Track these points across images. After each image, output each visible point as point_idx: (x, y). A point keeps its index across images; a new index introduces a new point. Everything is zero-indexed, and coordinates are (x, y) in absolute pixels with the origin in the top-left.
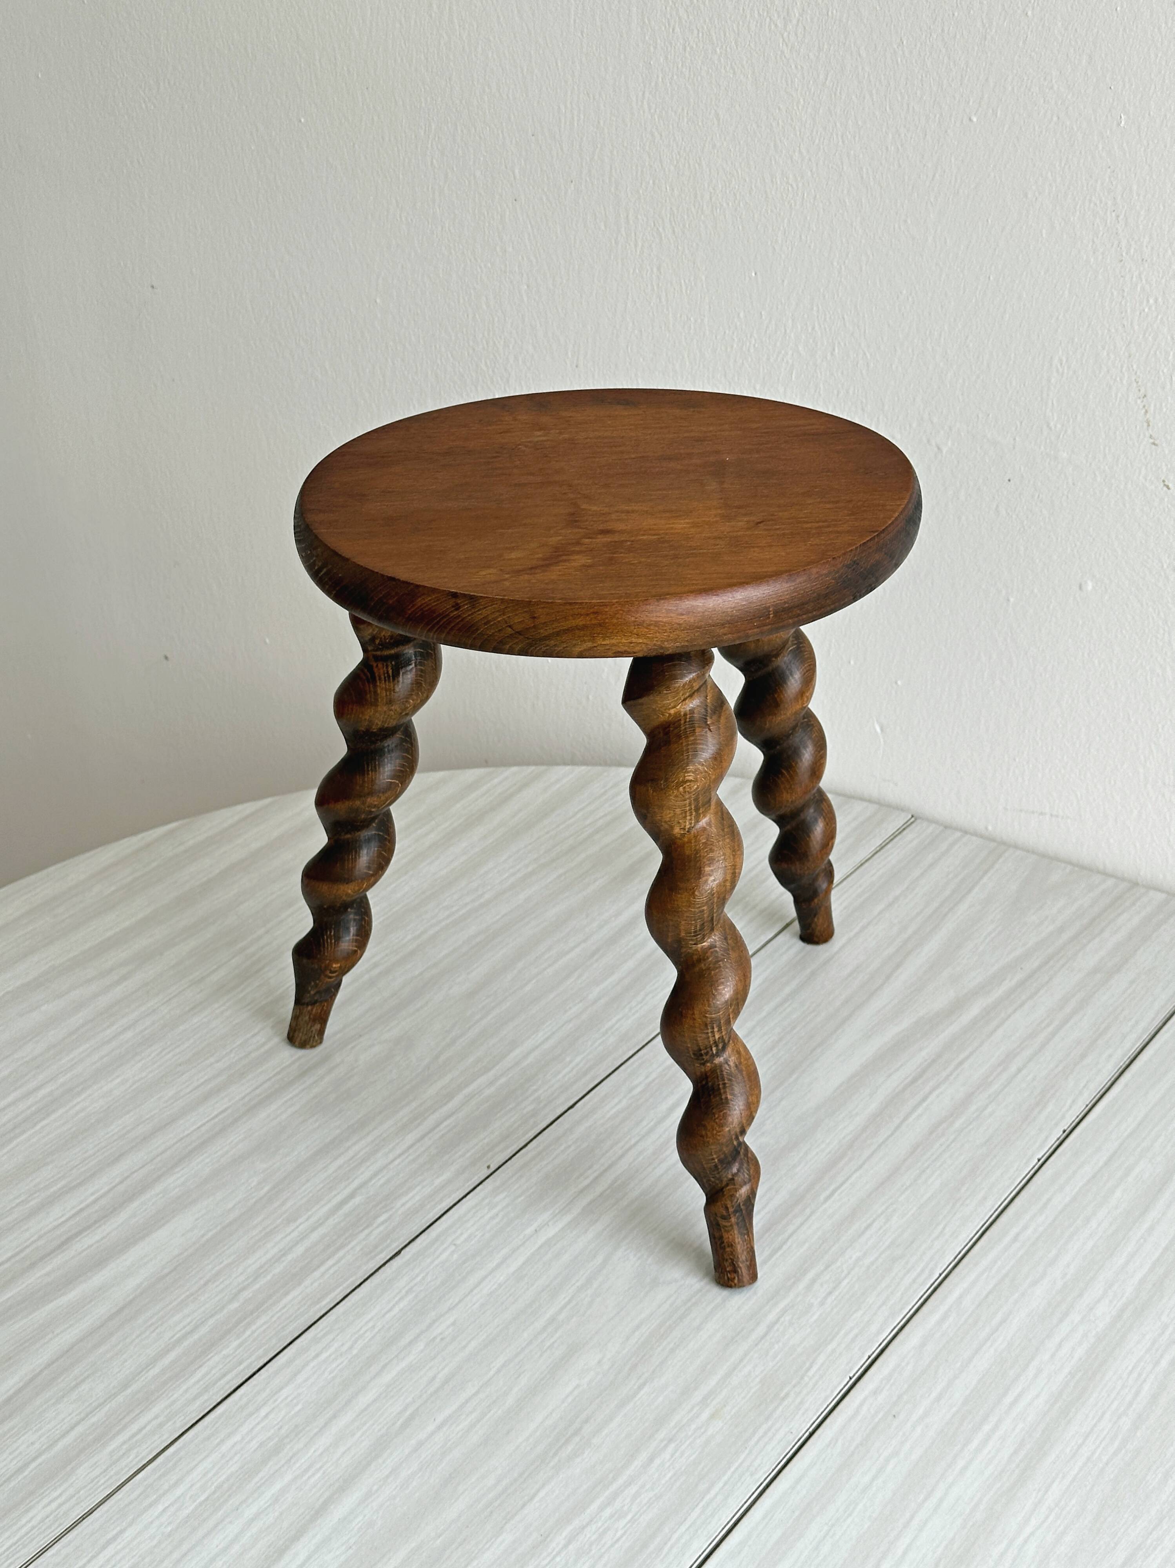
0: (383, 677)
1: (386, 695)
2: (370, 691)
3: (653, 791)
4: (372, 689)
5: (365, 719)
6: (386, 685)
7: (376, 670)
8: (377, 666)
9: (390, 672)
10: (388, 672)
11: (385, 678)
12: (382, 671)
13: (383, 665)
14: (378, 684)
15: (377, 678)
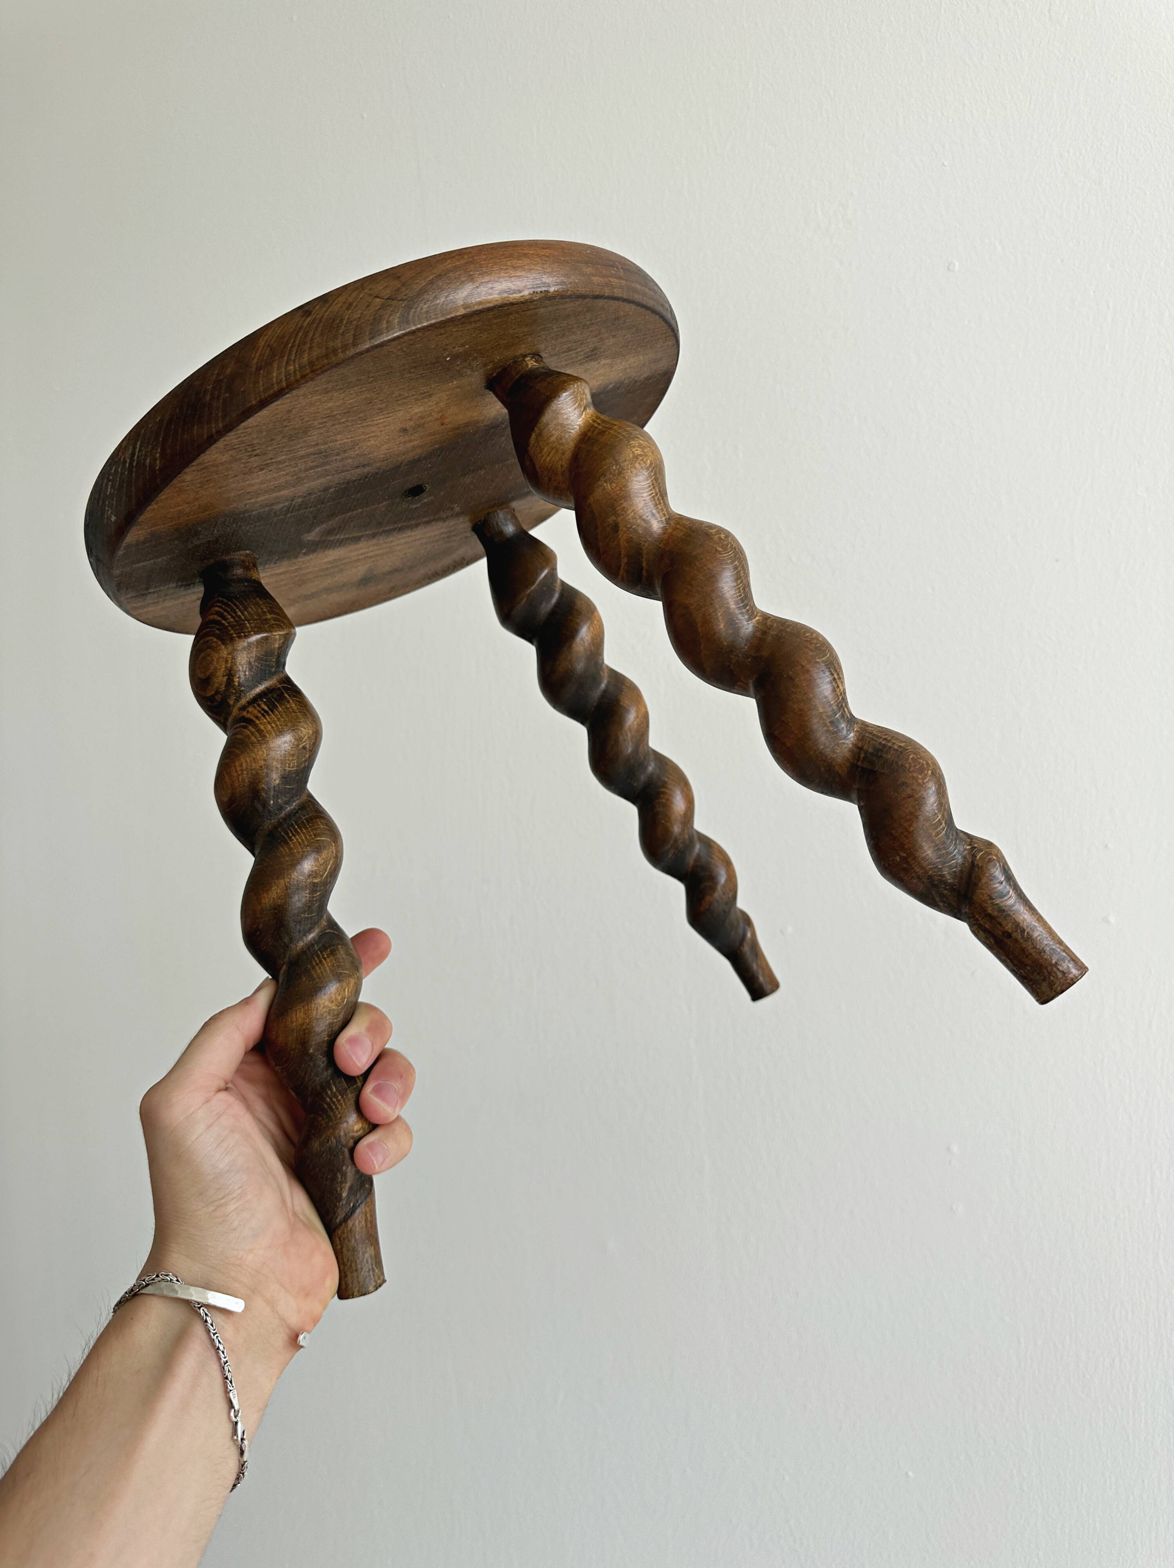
0: (260, 715)
1: (272, 727)
3: (611, 484)
4: (253, 730)
5: (261, 767)
6: (266, 719)
7: (248, 716)
8: (248, 712)
9: (266, 708)
10: (263, 709)
11: (262, 714)
12: (255, 712)
13: (255, 707)
14: (258, 722)
15: (254, 719)
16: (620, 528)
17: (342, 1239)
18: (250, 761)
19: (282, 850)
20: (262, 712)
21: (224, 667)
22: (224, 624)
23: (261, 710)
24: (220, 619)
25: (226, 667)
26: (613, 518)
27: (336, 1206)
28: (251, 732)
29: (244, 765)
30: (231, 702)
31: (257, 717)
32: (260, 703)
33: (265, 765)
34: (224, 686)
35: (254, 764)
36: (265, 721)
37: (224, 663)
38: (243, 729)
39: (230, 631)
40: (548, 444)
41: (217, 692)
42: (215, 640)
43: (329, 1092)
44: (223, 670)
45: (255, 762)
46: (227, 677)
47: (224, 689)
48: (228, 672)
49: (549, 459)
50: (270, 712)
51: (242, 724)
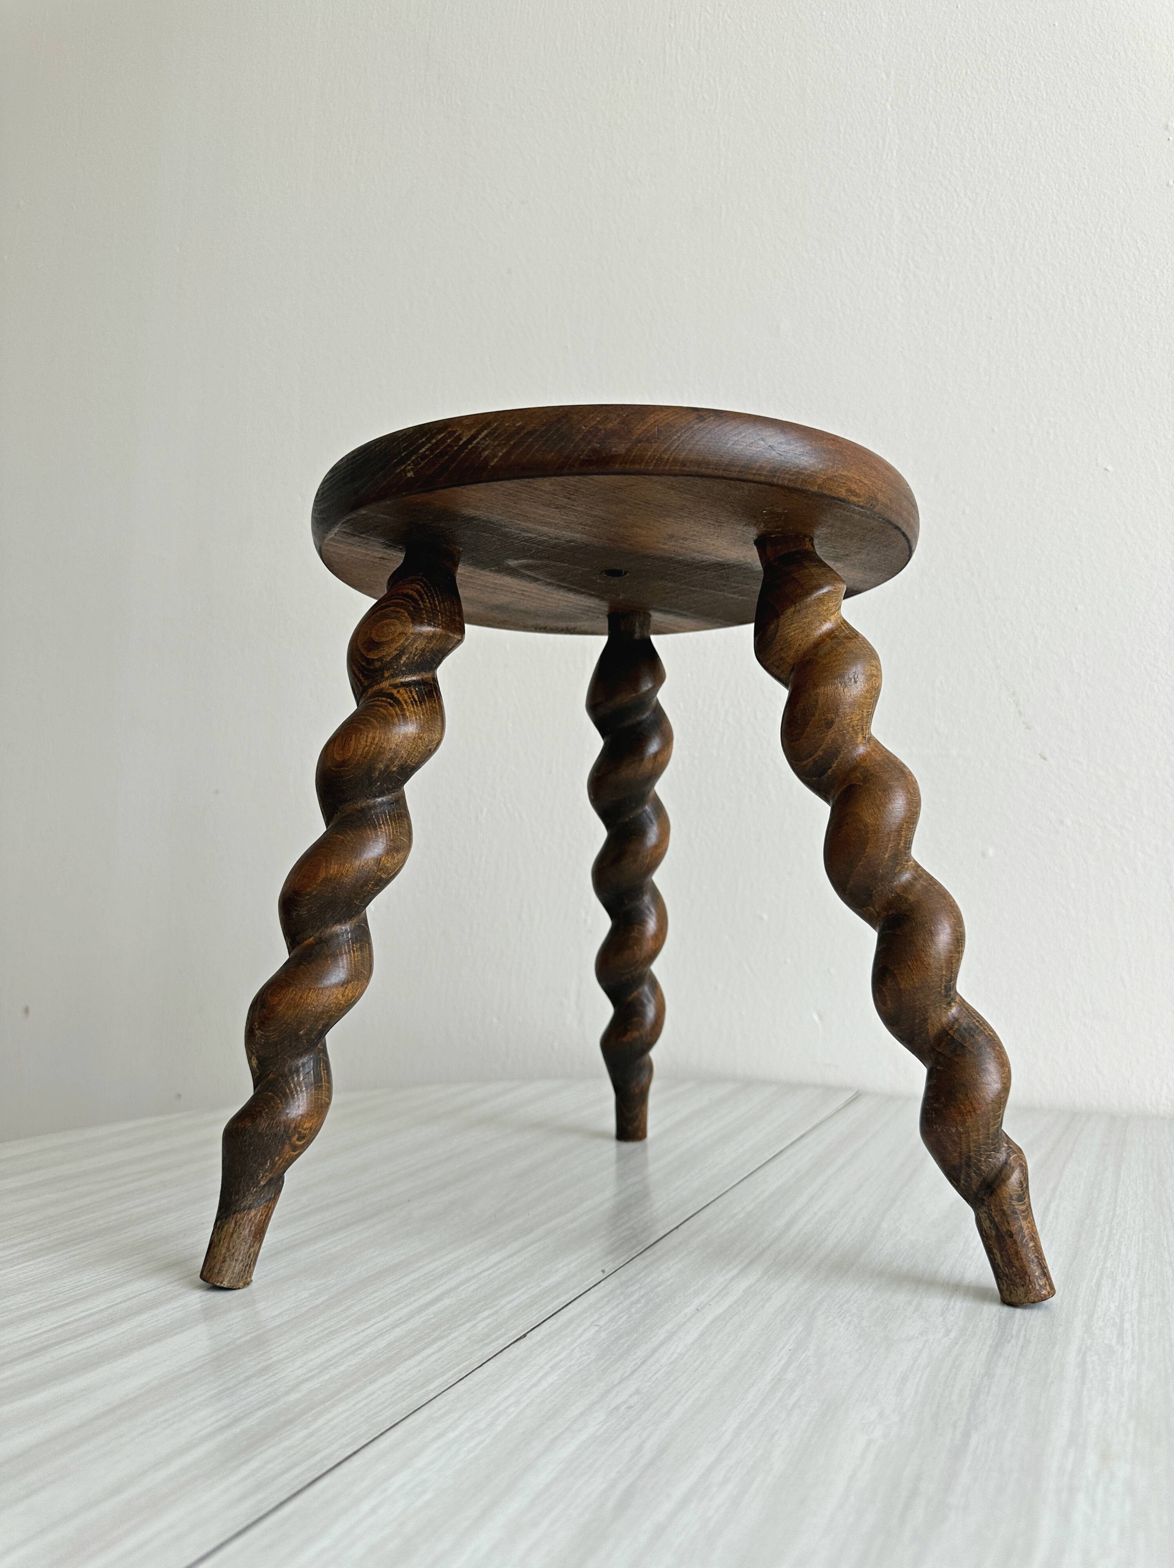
0: (409, 701)
1: (416, 719)
2: (397, 714)
4: (399, 712)
6: (414, 708)
7: (398, 696)
8: (398, 692)
9: (416, 697)
10: (413, 697)
11: (412, 702)
12: (406, 696)
13: (406, 690)
14: (405, 707)
15: (403, 702)
16: (834, 727)
17: (238, 1224)
18: (384, 739)
19: (369, 833)
20: (412, 699)
21: (401, 642)
22: (420, 605)
23: (411, 697)
24: (419, 598)
25: (403, 644)
26: (833, 716)
27: (249, 1190)
28: (396, 712)
29: (377, 739)
30: (386, 675)
31: (406, 702)
32: (412, 689)
33: (394, 749)
34: (390, 658)
35: (385, 743)
36: (412, 709)
37: (404, 639)
38: (389, 706)
39: (423, 614)
40: (800, 622)
41: (380, 659)
42: (406, 614)
43: (296, 1079)
44: (399, 644)
45: (388, 743)
46: (398, 652)
47: (388, 660)
48: (402, 649)
49: (793, 633)
50: (418, 703)
51: (389, 700)
